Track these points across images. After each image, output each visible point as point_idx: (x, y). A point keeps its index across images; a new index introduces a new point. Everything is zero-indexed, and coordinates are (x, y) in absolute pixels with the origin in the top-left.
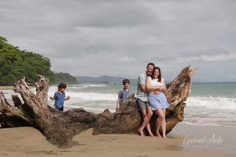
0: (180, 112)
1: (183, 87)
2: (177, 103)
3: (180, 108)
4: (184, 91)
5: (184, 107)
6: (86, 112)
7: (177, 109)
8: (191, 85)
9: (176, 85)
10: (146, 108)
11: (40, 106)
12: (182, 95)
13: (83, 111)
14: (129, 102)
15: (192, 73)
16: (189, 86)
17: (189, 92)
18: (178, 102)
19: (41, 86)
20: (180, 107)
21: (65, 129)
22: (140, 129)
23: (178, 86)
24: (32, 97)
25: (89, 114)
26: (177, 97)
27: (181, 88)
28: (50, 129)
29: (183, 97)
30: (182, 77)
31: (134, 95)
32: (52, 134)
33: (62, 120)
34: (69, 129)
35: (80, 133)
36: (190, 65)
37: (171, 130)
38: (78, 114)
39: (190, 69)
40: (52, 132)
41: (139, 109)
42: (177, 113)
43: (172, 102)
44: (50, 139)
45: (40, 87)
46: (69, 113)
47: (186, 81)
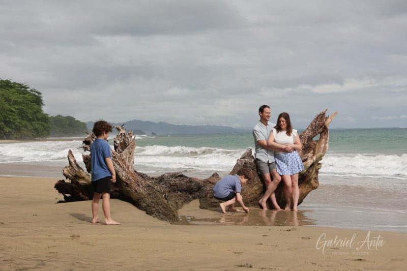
0: (314, 176)
1: (317, 141)
2: (311, 164)
3: (314, 171)
4: (319, 146)
5: (319, 169)
6: (186, 177)
7: (311, 171)
8: (328, 138)
9: (309, 137)
10: (269, 170)
11: (127, 170)
12: (316, 152)
13: (182, 176)
14: (245, 163)
15: (329, 120)
16: (326, 139)
17: (326, 147)
18: (312, 161)
19: (122, 141)
20: (314, 169)
21: (166, 201)
22: (261, 200)
23: (310, 139)
24: (114, 157)
25: (191, 180)
26: (310, 155)
27: (315, 143)
28: (149, 200)
29: (318, 155)
30: (315, 127)
31: (251, 153)
32: (154, 207)
33: (158, 188)
34: (170, 200)
35: (182, 206)
36: (327, 110)
37: (302, 201)
38: (177, 181)
39: (326, 115)
40: (153, 204)
41: (259, 173)
42: (311, 177)
43: (303, 162)
44: (153, 213)
45: (121, 143)
46: (166, 179)
47: (321, 133)
